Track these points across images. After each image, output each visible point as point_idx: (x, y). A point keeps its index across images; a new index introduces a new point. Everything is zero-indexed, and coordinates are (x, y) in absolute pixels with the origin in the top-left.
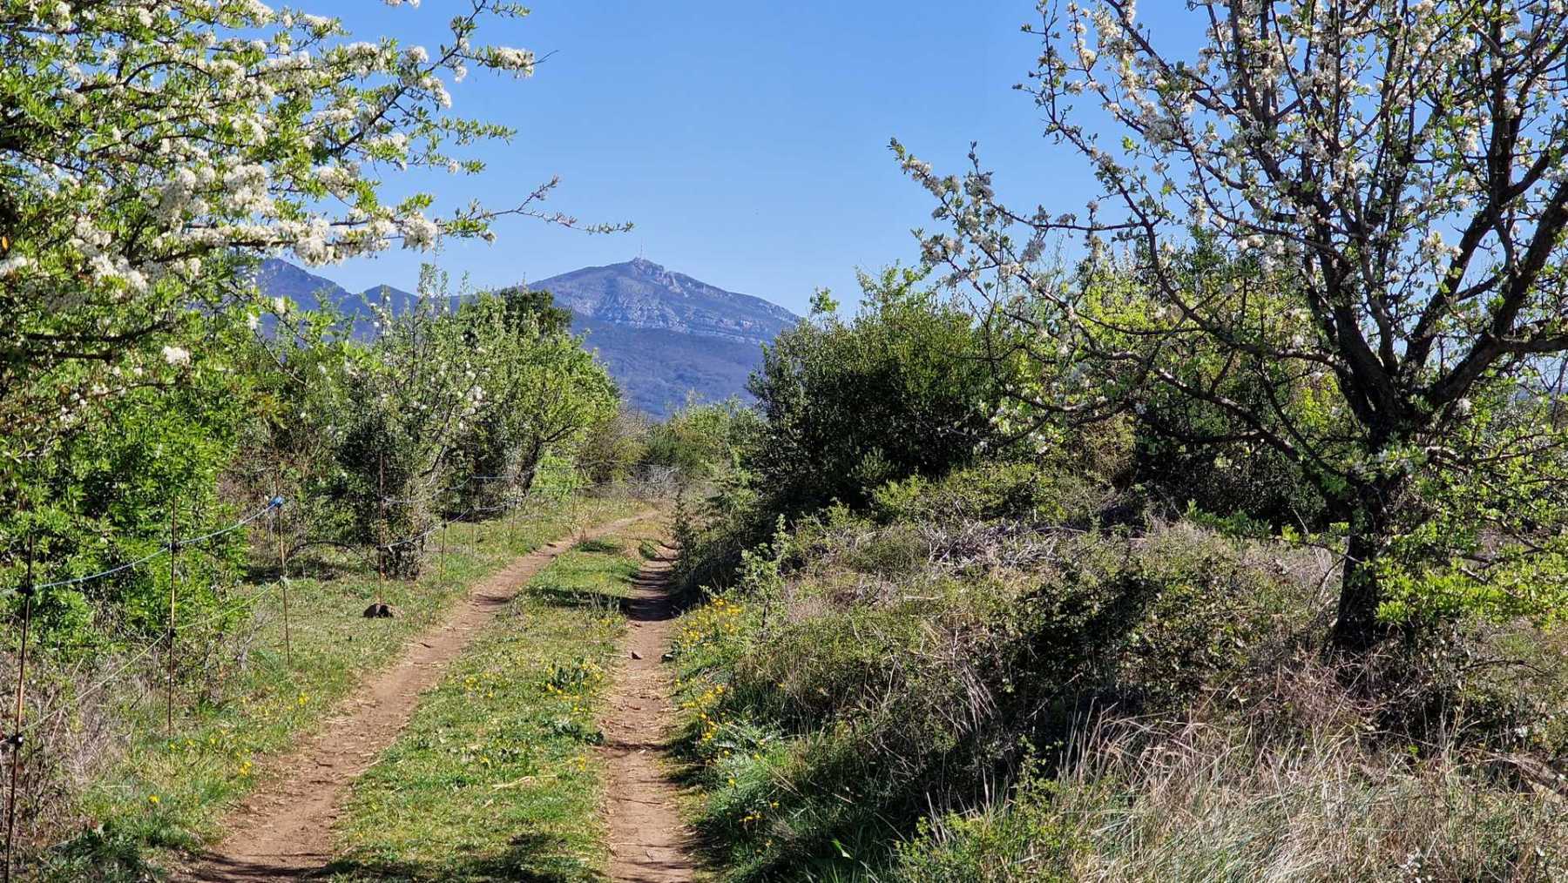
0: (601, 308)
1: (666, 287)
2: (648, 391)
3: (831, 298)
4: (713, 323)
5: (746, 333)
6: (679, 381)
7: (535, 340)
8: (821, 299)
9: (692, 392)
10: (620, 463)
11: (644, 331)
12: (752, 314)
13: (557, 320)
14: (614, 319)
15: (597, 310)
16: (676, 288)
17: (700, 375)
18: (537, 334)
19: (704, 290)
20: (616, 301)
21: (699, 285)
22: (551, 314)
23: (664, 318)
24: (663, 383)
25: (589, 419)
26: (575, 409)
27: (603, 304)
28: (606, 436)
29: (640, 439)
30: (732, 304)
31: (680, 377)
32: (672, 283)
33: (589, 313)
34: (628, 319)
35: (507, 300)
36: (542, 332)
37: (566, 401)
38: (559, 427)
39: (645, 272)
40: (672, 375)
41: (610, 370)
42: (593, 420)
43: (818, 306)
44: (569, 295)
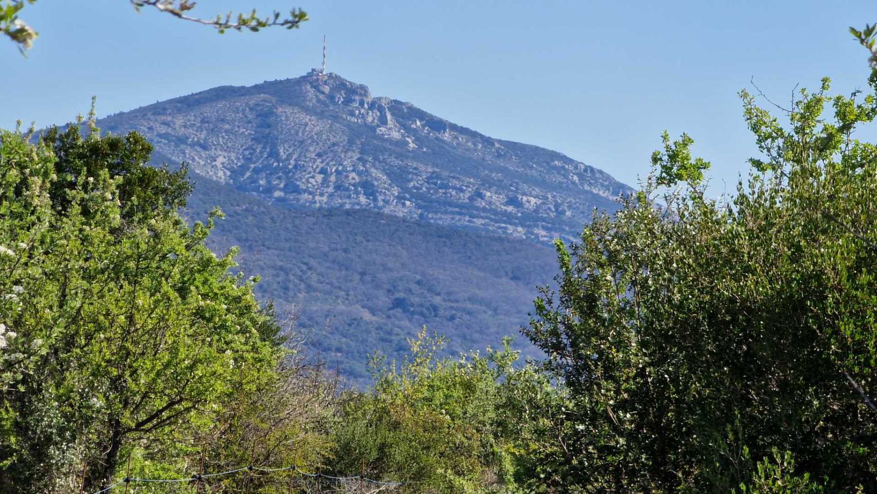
0: (243, 169)
1: (373, 129)
2: (335, 330)
3: (694, 153)
4: (465, 197)
5: (530, 219)
6: (398, 312)
7: (112, 231)
8: (673, 157)
9: (423, 334)
10: (280, 473)
11: (329, 213)
12: (542, 183)
13: (158, 191)
14: (269, 190)
15: (236, 173)
16: (392, 131)
17: (437, 300)
18: (116, 219)
19: (447, 136)
20: (274, 154)
21: (437, 125)
22: (145, 180)
23: (369, 188)
24: (367, 316)
25: (220, 387)
26: (192, 368)
27: (249, 160)
28: (254, 420)
29: (320, 426)
30: (501, 163)
31: (399, 303)
32: (383, 121)
33: (221, 176)
34: (297, 190)
35: (57, 151)
36: (127, 216)
37: (174, 350)
38: (159, 403)
39: (331, 97)
40: (383, 300)
41: (261, 289)
42: (228, 388)
43: (667, 169)
44: (182, 140)
